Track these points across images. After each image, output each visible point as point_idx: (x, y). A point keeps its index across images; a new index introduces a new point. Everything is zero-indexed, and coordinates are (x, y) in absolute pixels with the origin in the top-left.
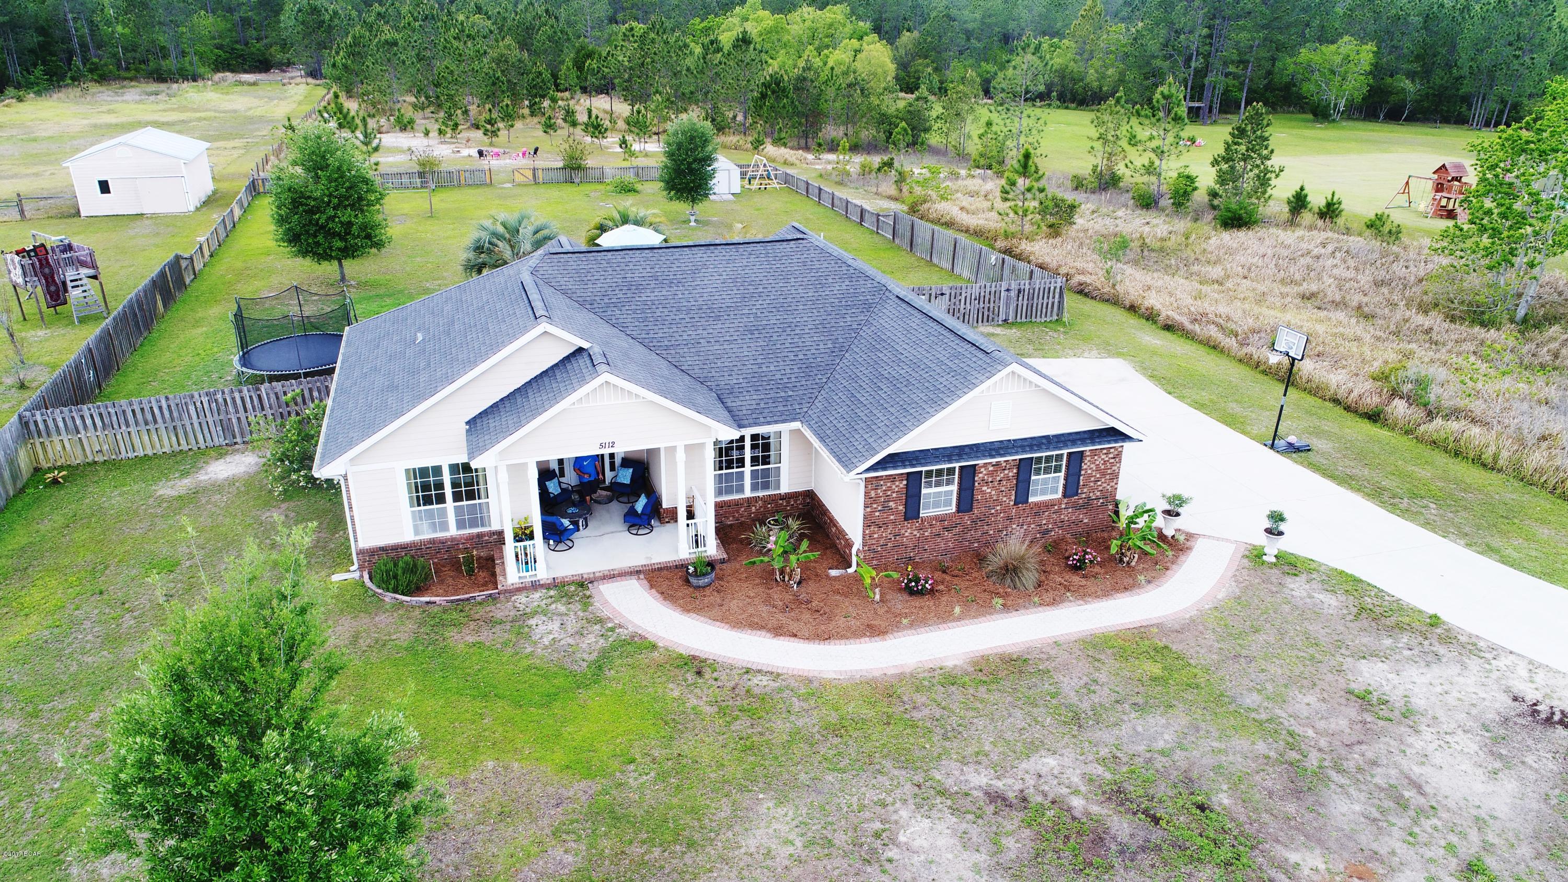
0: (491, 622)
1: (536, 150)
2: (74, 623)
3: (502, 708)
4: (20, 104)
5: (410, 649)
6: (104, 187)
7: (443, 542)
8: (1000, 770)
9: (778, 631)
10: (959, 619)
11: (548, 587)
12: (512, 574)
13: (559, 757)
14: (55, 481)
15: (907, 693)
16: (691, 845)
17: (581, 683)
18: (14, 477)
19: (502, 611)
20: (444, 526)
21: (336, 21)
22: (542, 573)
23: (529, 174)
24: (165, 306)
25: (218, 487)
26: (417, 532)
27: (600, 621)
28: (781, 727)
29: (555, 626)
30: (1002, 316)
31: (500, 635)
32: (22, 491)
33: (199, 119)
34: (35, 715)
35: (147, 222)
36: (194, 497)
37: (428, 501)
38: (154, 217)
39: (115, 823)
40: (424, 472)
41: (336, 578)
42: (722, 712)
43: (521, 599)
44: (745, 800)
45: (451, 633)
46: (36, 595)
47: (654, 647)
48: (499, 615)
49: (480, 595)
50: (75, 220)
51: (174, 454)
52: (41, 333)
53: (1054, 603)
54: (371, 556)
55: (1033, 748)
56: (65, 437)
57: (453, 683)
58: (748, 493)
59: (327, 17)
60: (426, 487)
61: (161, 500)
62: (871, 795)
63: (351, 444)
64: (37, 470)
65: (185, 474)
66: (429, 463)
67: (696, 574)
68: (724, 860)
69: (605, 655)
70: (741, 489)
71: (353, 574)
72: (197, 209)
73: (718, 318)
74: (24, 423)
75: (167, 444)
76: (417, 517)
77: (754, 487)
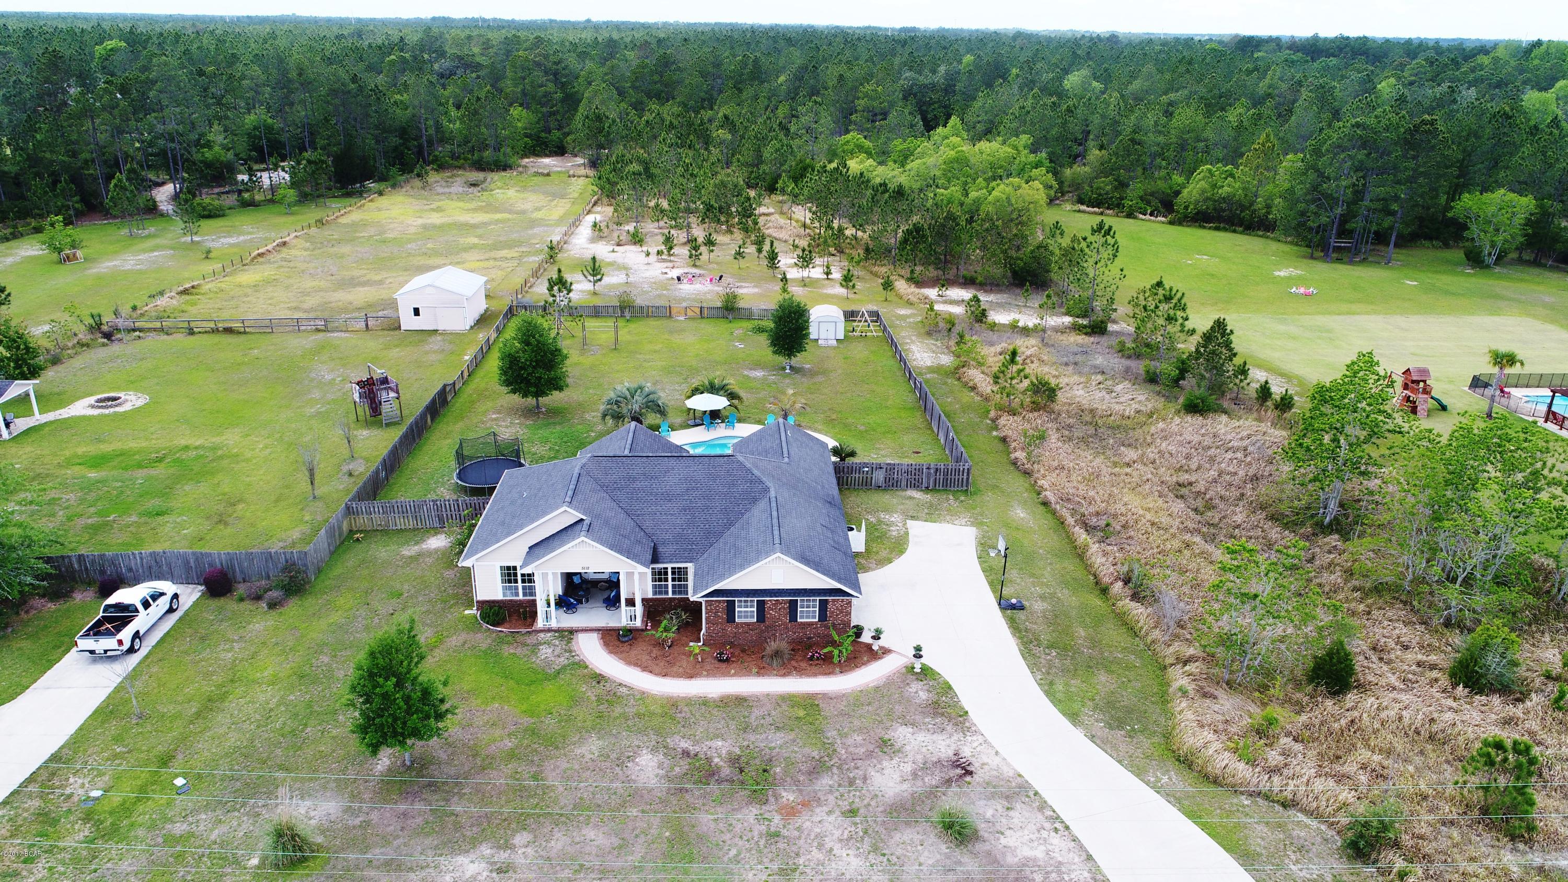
0: (524, 644)
1: (721, 277)
2: (355, 617)
3: (511, 683)
4: (380, 198)
5: (485, 653)
6: (417, 312)
7: (516, 601)
8: (696, 743)
9: (645, 669)
10: (733, 676)
11: (555, 631)
12: (540, 623)
13: (524, 708)
14: (358, 539)
15: (681, 706)
16: (557, 748)
17: (548, 678)
18: (340, 535)
19: (531, 640)
20: (517, 594)
21: (614, 128)
22: (554, 624)
23: (698, 311)
24: (432, 420)
25: (430, 553)
26: (504, 595)
27: (571, 651)
28: (618, 710)
29: (550, 651)
30: (925, 484)
31: (525, 651)
32: (342, 543)
33: (497, 222)
34: (335, 656)
35: (439, 338)
36: (420, 555)
37: (510, 581)
38: (444, 333)
39: (351, 697)
40: (508, 568)
41: (467, 612)
42: (598, 700)
43: (542, 635)
44: (586, 735)
45: (505, 647)
46: (341, 601)
47: (587, 667)
48: (529, 641)
49: (524, 630)
50: (397, 332)
51: (414, 530)
52: (365, 432)
53: (784, 675)
54: (482, 604)
55: (716, 737)
56: (365, 516)
57: (496, 670)
58: (670, 595)
59: (607, 125)
60: (509, 575)
61: (403, 557)
62: (636, 743)
63: (476, 553)
64: (351, 531)
65: (417, 543)
66: (511, 564)
67: (624, 636)
68: (565, 755)
69: (564, 667)
70: (667, 593)
71: (473, 611)
72: (472, 327)
73: (670, 500)
74: (348, 508)
75: (411, 524)
76: (504, 588)
77: (674, 593)
